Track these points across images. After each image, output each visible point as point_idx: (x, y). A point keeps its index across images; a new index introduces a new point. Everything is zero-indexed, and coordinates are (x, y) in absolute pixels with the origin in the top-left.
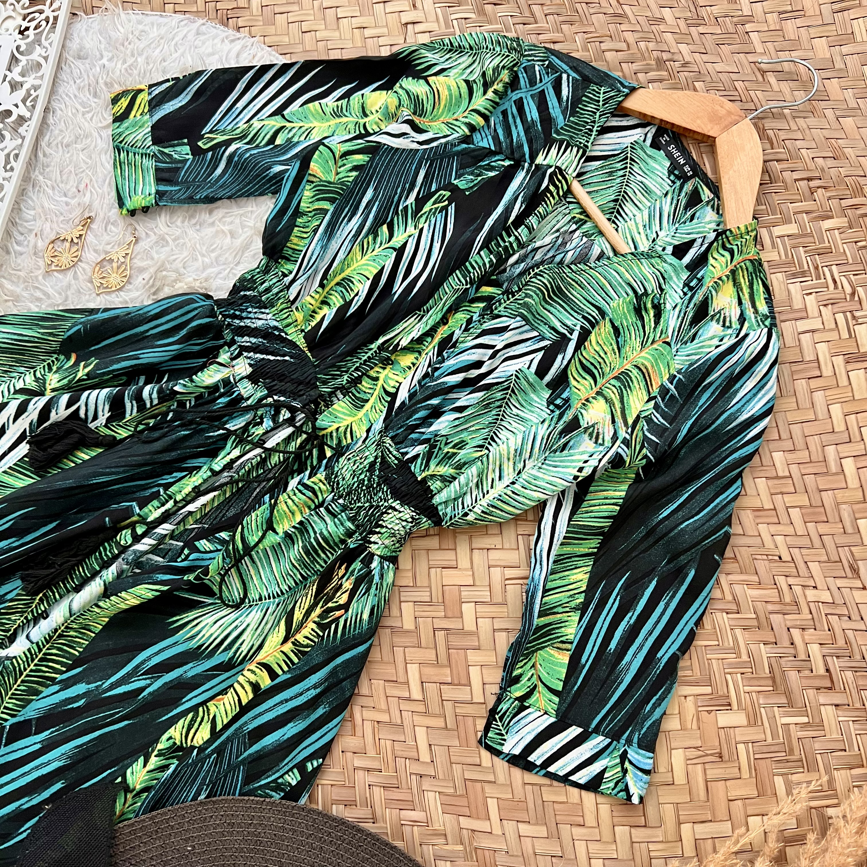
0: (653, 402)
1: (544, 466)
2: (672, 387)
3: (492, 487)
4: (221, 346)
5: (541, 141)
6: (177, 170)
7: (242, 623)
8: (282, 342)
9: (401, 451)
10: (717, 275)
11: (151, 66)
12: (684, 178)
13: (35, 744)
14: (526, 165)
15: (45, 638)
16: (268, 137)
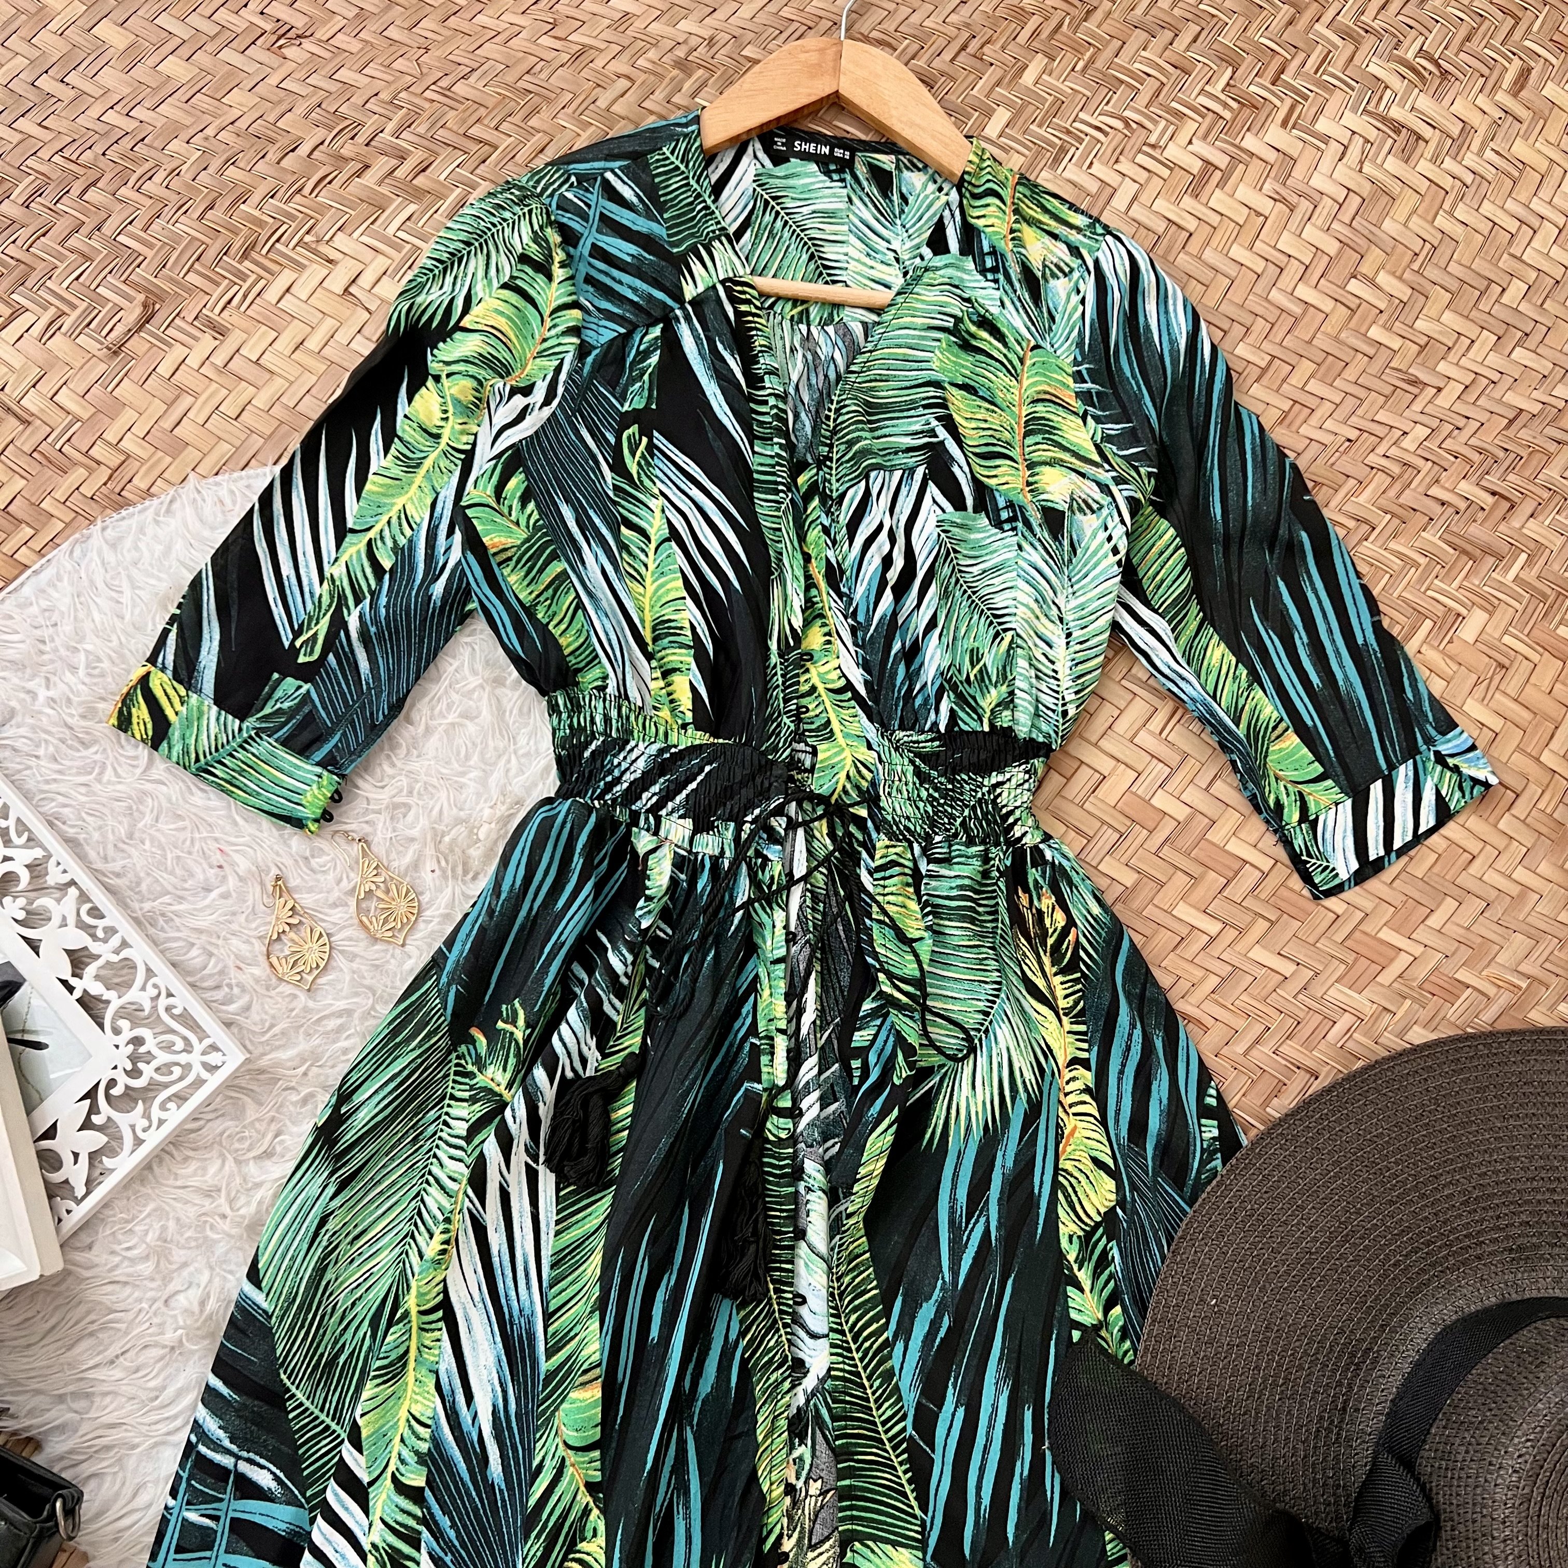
0: (1089, 418)
1: (1076, 587)
2: (1089, 385)
3: (1053, 663)
4: (629, 833)
5: (669, 270)
6: (311, 717)
7: (1000, 1054)
8: (682, 759)
9: (927, 728)
10: (1004, 230)
11: (114, 638)
12: (846, 166)
13: (953, 1415)
14: (678, 312)
15: (832, 1315)
16: (369, 571)
